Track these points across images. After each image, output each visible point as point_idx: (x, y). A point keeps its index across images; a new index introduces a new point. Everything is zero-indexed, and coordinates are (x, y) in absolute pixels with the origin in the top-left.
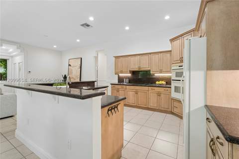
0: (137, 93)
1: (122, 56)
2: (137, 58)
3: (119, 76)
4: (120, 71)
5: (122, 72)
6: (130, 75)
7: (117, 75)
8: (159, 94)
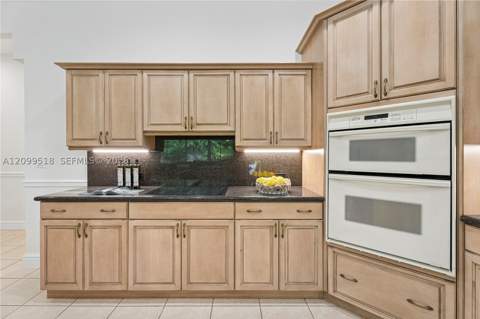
0: (182, 232)
1: (104, 67)
2: (179, 81)
3: (90, 154)
4: (95, 134)
5: (105, 140)
6: (144, 152)
7: (83, 154)
8: (278, 230)
